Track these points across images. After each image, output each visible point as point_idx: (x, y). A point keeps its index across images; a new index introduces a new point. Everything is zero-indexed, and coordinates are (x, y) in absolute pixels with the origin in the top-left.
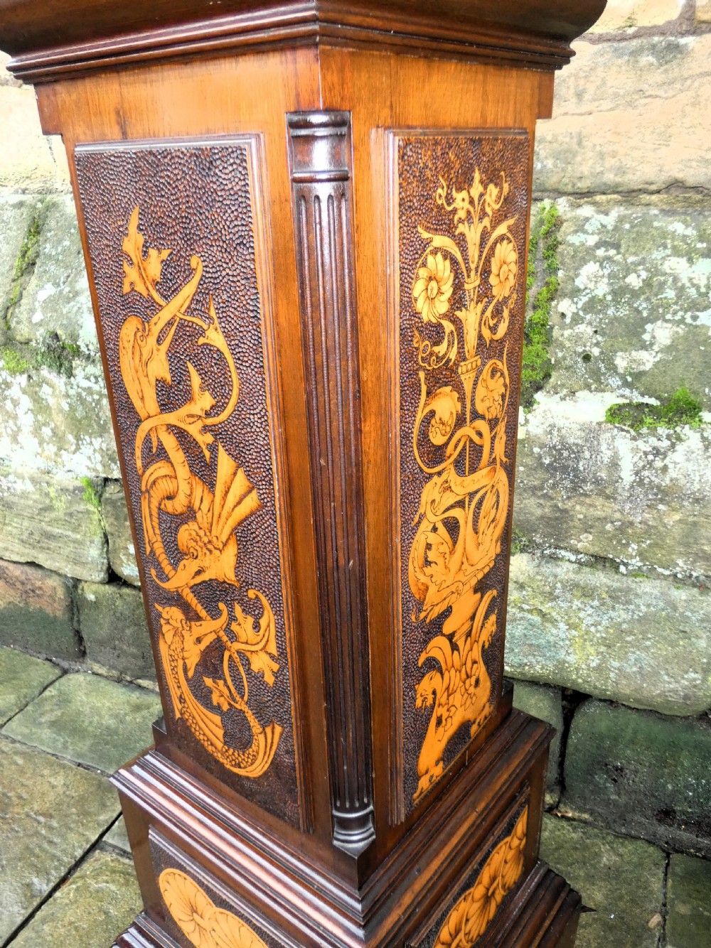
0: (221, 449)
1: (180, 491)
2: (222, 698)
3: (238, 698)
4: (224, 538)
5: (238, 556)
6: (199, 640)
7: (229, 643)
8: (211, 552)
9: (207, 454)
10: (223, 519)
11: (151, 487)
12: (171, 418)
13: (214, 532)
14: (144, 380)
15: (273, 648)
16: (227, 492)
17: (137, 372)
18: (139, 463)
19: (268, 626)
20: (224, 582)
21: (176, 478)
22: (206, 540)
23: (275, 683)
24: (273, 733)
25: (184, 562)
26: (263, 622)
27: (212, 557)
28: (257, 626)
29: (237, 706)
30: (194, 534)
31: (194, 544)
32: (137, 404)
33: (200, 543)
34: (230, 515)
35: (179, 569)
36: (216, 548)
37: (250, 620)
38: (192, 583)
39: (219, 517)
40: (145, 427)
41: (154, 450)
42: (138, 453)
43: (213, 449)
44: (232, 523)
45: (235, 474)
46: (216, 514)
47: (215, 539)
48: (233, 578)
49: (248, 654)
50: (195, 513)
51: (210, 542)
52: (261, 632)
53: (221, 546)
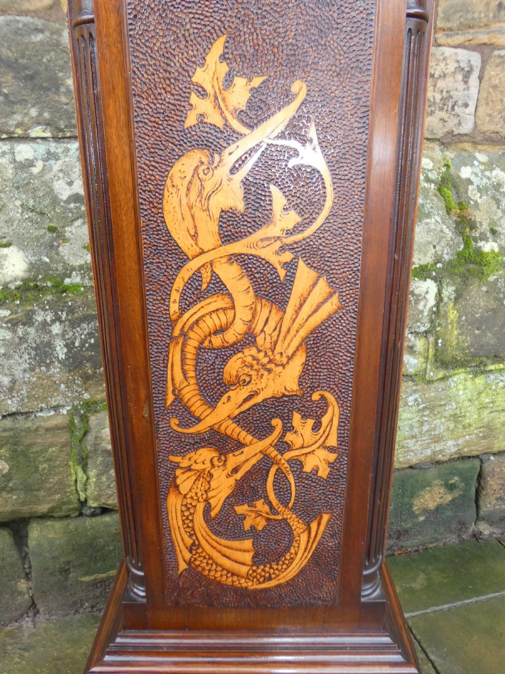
0: (301, 264)
1: (237, 320)
2: (259, 519)
3: (281, 509)
4: (290, 352)
5: (305, 364)
6: (235, 470)
7: (279, 457)
8: (270, 371)
9: (282, 273)
10: (292, 332)
11: (191, 328)
12: (238, 247)
13: (278, 349)
14: (200, 215)
15: (333, 441)
16: (301, 305)
17: (191, 208)
18: (174, 308)
19: (332, 420)
20: (284, 395)
21: (233, 307)
22: (265, 360)
23: (330, 473)
24: (319, 524)
25: (230, 393)
26: (325, 420)
27: (272, 375)
28: (316, 427)
29: (280, 517)
30: (249, 359)
31: (246, 370)
32: (184, 242)
33: (256, 367)
34: (302, 326)
35: (220, 404)
36: (277, 365)
37: (310, 422)
38: (237, 412)
39: (288, 331)
40: (194, 265)
41: (204, 286)
42: (175, 296)
43: (291, 267)
44: (303, 333)
45: (314, 285)
46: (284, 330)
47: (278, 357)
48: (295, 387)
49: (302, 458)
50: (255, 338)
51: (270, 361)
52: (321, 431)
53: (284, 360)
